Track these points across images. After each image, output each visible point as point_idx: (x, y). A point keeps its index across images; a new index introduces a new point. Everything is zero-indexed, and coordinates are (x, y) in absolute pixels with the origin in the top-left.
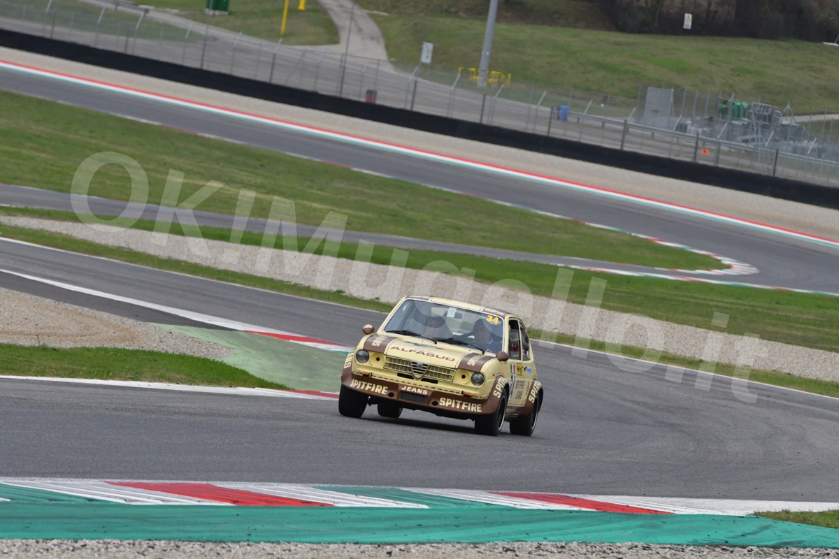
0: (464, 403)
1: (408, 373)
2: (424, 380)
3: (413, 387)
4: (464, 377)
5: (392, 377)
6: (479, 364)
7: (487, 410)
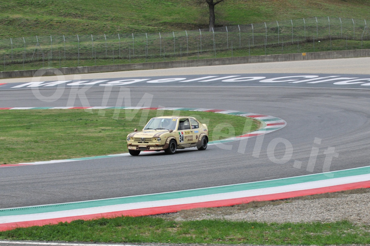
1: (140, 141)
2: (145, 143)
3: (142, 145)
4: (156, 140)
5: (137, 143)
6: (160, 135)
7: (165, 148)
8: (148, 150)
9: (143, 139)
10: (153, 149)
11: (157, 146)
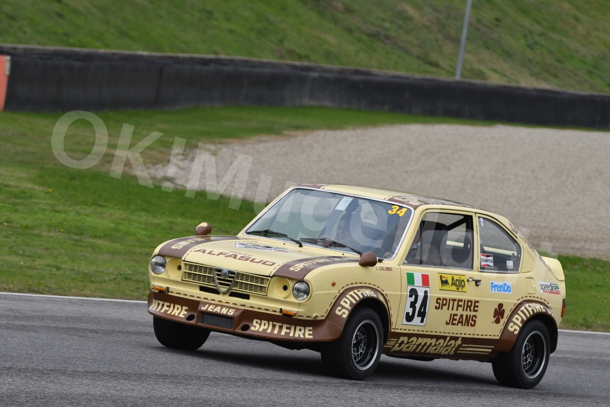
0: (285, 326)
1: (211, 285)
2: (233, 294)
3: (217, 305)
4: (286, 289)
5: (192, 292)
6: (306, 271)
7: (324, 334)
8: (239, 331)
9: (225, 275)
10: (265, 330)
11: (287, 319)
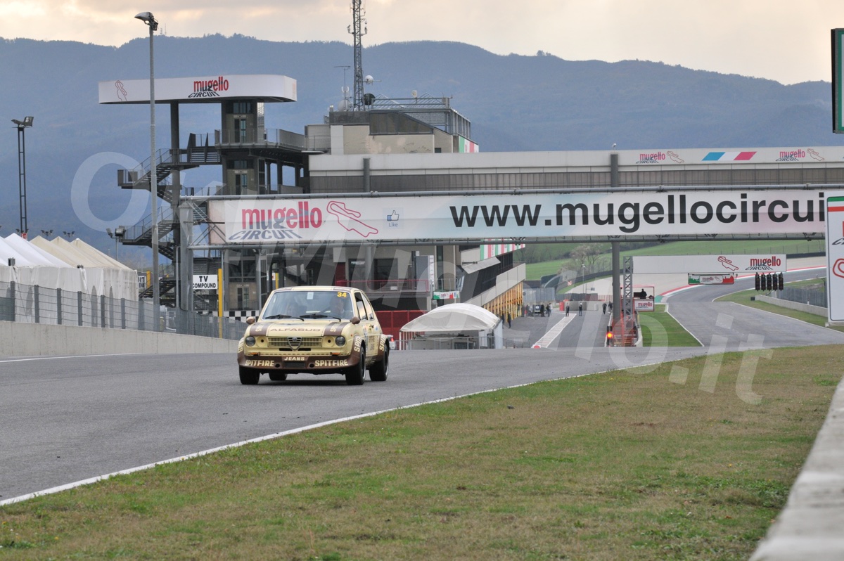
0: (334, 361)
1: (287, 347)
2: (300, 350)
3: (293, 357)
4: (329, 341)
5: (276, 352)
6: (339, 330)
7: (352, 362)
8: (309, 368)
9: (295, 340)
10: (323, 365)
11: (335, 357)
